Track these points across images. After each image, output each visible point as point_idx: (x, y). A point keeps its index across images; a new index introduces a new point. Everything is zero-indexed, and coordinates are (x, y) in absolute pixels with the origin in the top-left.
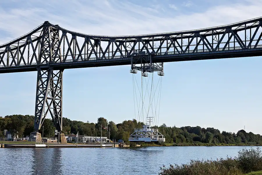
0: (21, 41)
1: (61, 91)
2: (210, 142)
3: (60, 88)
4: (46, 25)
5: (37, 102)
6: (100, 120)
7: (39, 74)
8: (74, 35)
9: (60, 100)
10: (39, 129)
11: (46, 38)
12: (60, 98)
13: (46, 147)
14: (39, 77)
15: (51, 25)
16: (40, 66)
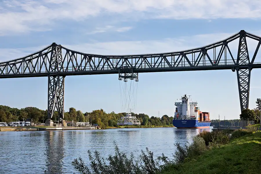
0: (33, 56)
1: (63, 91)
2: (147, 124)
3: (63, 89)
4: (54, 45)
5: (49, 99)
6: (71, 109)
7: (49, 79)
8: (73, 52)
9: (63, 97)
10: (52, 117)
11: (54, 54)
12: (63, 96)
13: (62, 130)
14: (49, 82)
15: (57, 45)
16: (49, 73)
